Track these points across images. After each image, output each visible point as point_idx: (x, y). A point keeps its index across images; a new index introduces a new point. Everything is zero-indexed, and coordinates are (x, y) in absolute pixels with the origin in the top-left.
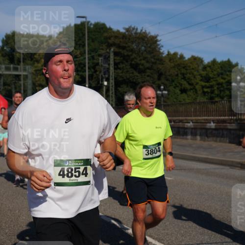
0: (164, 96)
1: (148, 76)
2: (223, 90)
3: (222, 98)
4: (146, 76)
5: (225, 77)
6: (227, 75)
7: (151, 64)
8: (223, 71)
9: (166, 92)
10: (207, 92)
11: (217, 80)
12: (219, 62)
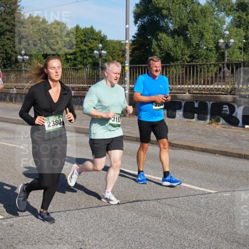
0: (26, 61)
1: (8, 39)
2: (86, 58)
3: (85, 65)
4: (5, 39)
5: (88, 44)
6: (90, 43)
7: (11, 26)
8: (86, 38)
9: (27, 57)
10: (70, 59)
11: (80, 47)
12: (82, 28)
